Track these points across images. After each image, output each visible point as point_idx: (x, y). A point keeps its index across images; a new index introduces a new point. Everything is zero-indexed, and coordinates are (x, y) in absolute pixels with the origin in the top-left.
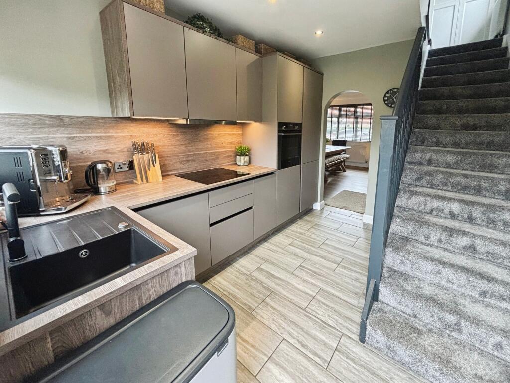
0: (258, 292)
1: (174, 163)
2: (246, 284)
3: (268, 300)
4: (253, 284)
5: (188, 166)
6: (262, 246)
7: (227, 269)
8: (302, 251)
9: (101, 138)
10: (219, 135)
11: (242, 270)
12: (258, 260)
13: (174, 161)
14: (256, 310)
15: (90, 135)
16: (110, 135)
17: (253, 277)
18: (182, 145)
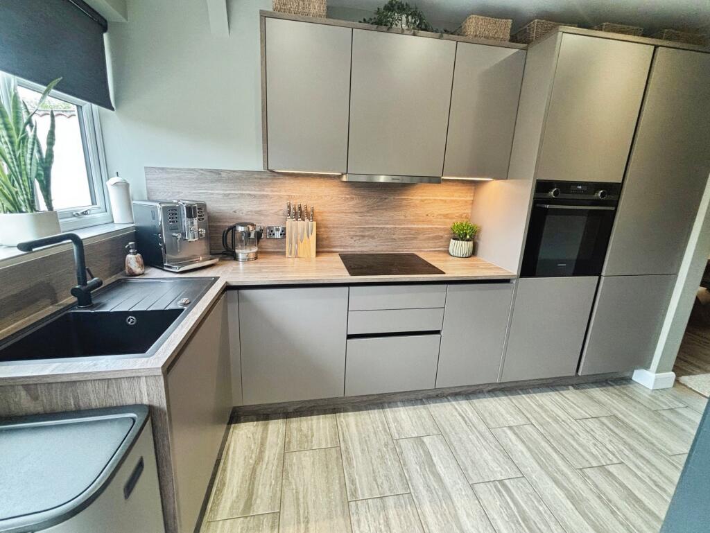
0: (386, 476)
1: (342, 237)
2: (379, 450)
3: (390, 502)
4: (389, 457)
5: (362, 243)
6: (454, 403)
7: (372, 411)
8: (528, 455)
9: (255, 196)
10: (422, 201)
11: (393, 425)
12: (429, 423)
13: (342, 234)
14: (359, 503)
15: (244, 192)
16: (265, 193)
17: (400, 447)
18: (357, 212)
